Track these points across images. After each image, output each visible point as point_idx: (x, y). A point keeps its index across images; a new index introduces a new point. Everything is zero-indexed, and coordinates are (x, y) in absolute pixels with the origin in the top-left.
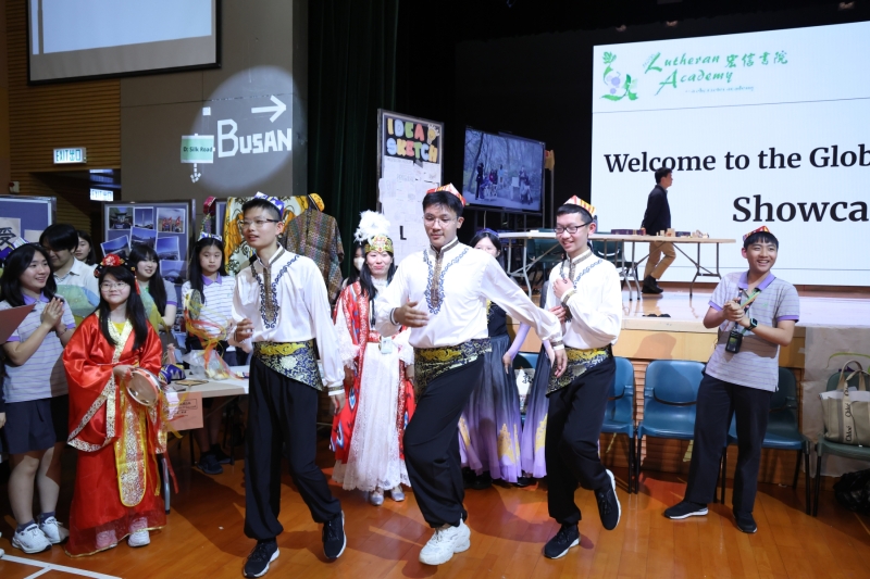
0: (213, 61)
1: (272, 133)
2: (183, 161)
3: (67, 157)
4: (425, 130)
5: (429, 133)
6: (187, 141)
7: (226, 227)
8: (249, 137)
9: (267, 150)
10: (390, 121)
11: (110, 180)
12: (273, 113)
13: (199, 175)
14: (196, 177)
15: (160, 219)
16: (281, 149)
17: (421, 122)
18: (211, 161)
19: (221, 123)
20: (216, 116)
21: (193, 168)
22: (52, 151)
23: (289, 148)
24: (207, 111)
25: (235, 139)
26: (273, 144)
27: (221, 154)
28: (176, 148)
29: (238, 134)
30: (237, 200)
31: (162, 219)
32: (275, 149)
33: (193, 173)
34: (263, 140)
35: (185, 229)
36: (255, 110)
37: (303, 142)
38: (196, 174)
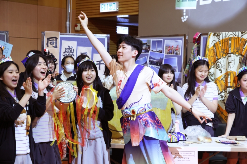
2: (177, 8)
3: (106, 8)
7: (207, 52)
11: (127, 20)
13: (187, 17)
14: (185, 18)
15: (166, 47)
18: (195, 8)
21: (183, 12)
22: (99, 4)
27: (202, 3)
30: (214, 35)
31: (168, 47)
33: (183, 16)
35: (181, 53)
38: (184, 17)
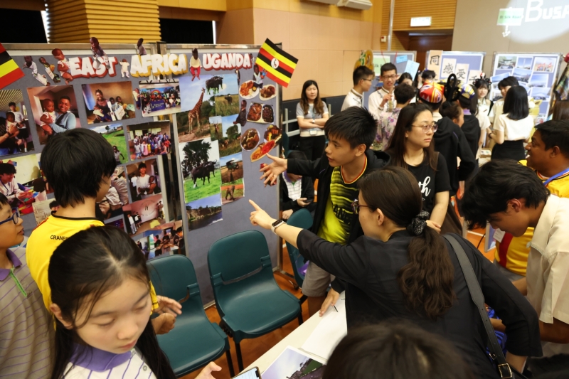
2: (499, 24)
3: (419, 22)
6: (503, 12)
13: (509, 32)
15: (536, 64)
18: (519, 24)
21: (505, 28)
22: (410, 19)
28: (494, 17)
33: (504, 31)
35: (554, 70)
38: (506, 32)
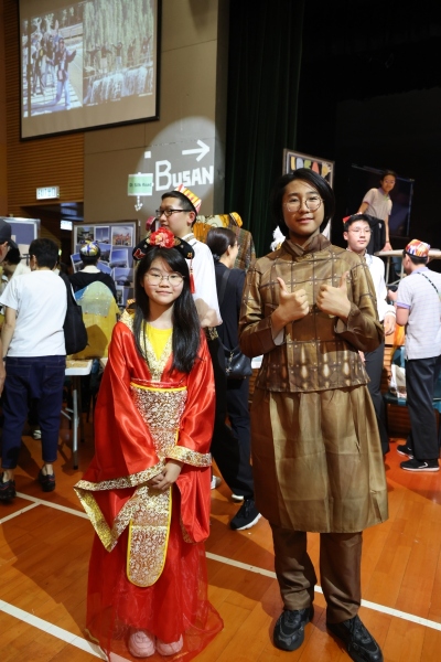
0: (153, 114)
1: (198, 170)
2: (130, 194)
3: (46, 194)
4: (320, 166)
5: (323, 169)
6: (133, 178)
8: (180, 174)
9: (193, 184)
10: (293, 159)
11: (74, 213)
12: (199, 154)
14: (139, 206)
16: (204, 183)
17: (316, 160)
18: (150, 194)
19: (158, 164)
20: (156, 158)
22: (36, 190)
23: (211, 181)
24: (148, 155)
25: (169, 176)
26: (198, 179)
27: (158, 188)
28: (124, 184)
29: (171, 172)
31: (115, 235)
32: (200, 183)
33: (136, 203)
34: (191, 176)
35: (132, 243)
36: (185, 152)
37: (222, 177)
